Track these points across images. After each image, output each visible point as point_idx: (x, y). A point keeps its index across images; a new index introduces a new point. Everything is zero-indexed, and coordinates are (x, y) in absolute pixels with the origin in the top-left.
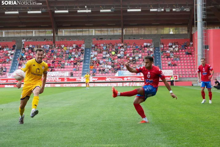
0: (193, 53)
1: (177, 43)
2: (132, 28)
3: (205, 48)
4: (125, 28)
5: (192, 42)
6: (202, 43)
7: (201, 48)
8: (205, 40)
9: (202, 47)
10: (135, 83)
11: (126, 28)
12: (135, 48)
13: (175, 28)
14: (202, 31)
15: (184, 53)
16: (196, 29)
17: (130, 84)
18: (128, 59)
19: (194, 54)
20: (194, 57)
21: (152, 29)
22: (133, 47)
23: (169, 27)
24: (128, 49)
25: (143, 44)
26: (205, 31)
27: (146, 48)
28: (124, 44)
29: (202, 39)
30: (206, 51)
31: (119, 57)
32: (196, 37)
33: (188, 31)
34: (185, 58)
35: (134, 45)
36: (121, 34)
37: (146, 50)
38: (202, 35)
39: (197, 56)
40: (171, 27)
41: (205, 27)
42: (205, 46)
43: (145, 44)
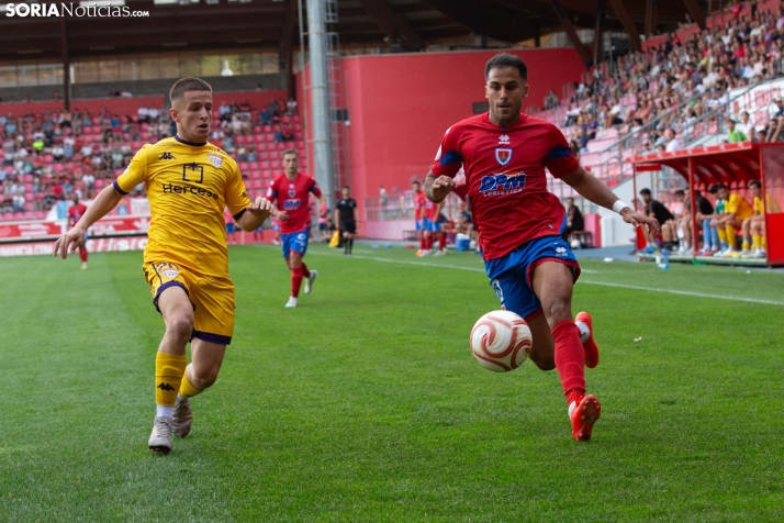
0: (299, 134)
1: (248, 106)
2: (98, 60)
3: (339, 118)
4: (73, 62)
5: (294, 99)
6: (328, 103)
7: (323, 119)
8: (337, 91)
9: (329, 114)
10: (112, 240)
11: (78, 61)
12: (109, 127)
13: (241, 57)
14: (326, 63)
15: (271, 137)
16: (307, 57)
17: (96, 246)
18: (88, 164)
19: (302, 139)
20: (303, 148)
21: (164, 61)
22: (101, 124)
23: (220, 54)
24: (87, 129)
25: (136, 113)
26: (336, 63)
27: (145, 126)
28: (73, 116)
29: (327, 89)
30: (341, 128)
31: (58, 159)
32: (308, 83)
33: (282, 65)
34: (274, 154)
35: (105, 117)
36: (61, 82)
37: (146, 131)
38: (327, 75)
39: (311, 146)
40: (227, 54)
41: (335, 48)
42: (339, 113)
43: (143, 112)
